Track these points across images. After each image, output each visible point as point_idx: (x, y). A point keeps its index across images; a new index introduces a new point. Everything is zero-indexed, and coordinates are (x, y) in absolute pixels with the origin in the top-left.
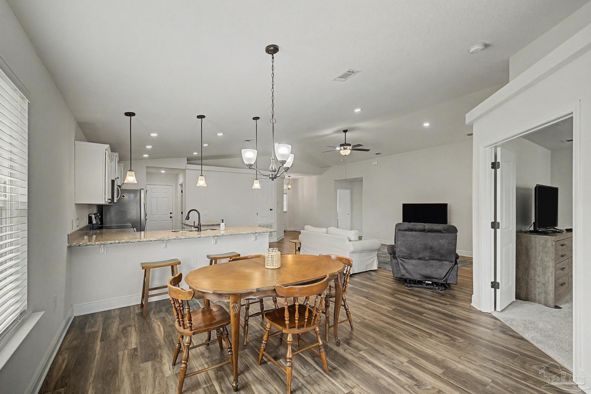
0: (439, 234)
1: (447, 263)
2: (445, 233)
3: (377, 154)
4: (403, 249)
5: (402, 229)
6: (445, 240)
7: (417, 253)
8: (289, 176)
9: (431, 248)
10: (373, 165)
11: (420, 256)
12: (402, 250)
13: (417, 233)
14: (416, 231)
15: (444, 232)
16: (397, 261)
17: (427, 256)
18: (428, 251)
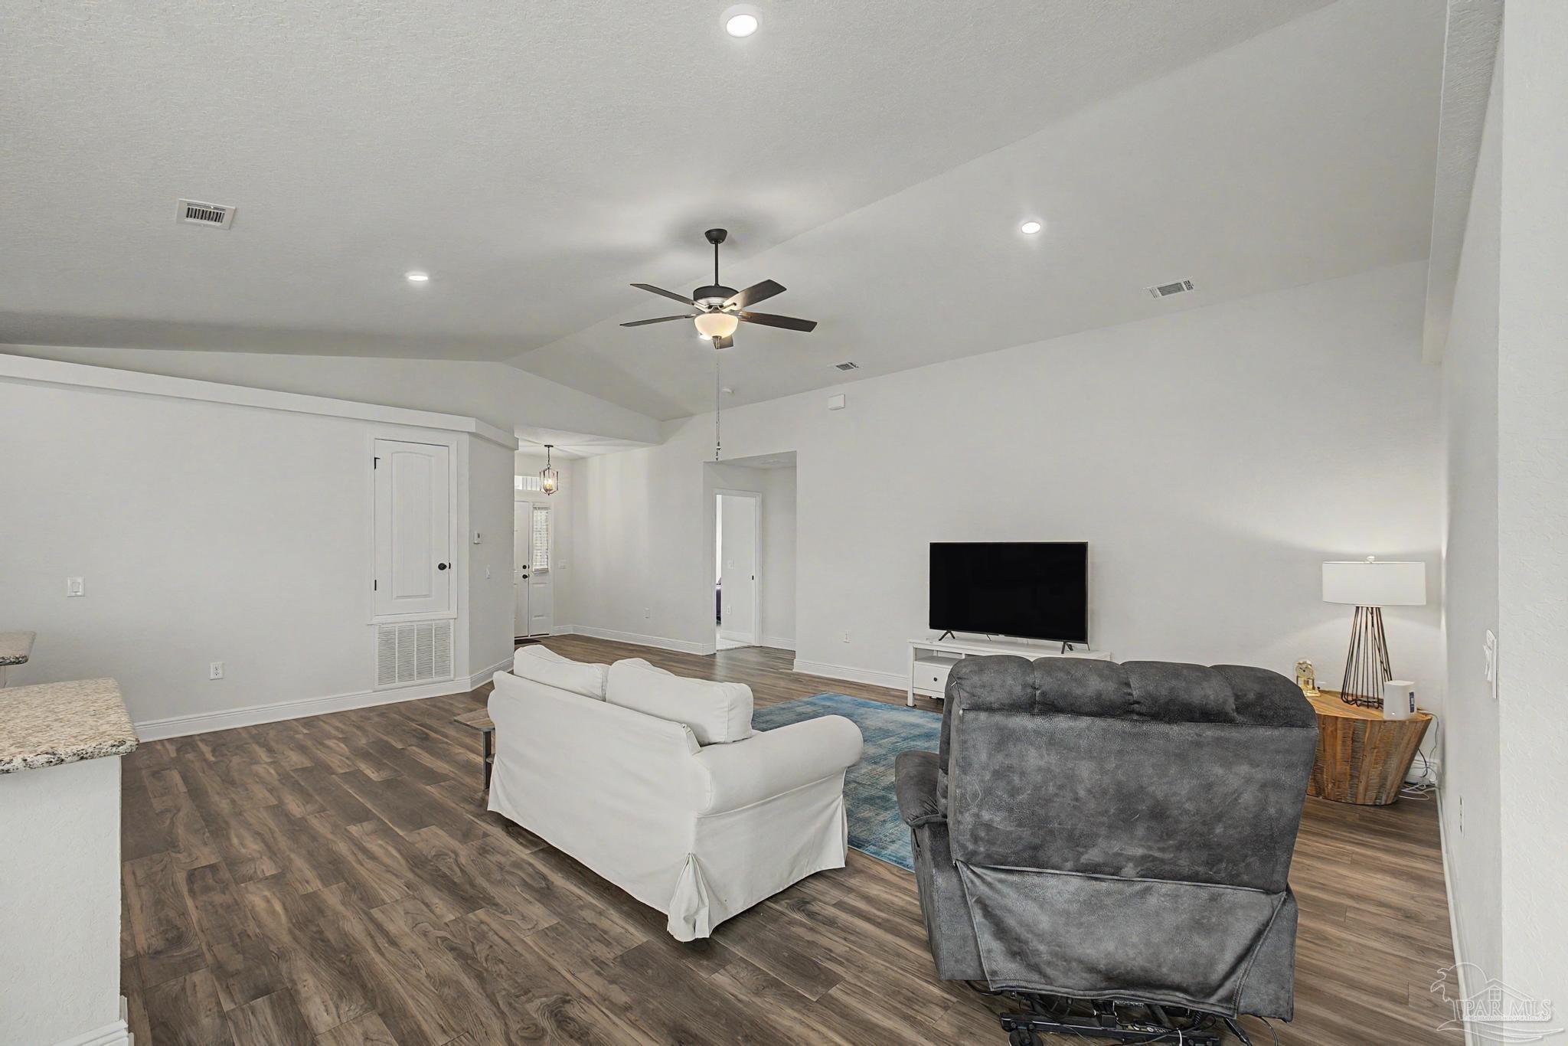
0: (1210, 732)
1: (1243, 895)
2: (1242, 724)
3: (845, 367)
4: (997, 819)
5: (990, 698)
6: (1244, 769)
7: (1077, 841)
8: (549, 446)
9: (1158, 814)
10: (830, 407)
11: (1093, 855)
12: (988, 827)
13: (1084, 722)
14: (1075, 710)
15: (1239, 718)
16: (955, 880)
17: (1129, 859)
18: (1140, 831)
